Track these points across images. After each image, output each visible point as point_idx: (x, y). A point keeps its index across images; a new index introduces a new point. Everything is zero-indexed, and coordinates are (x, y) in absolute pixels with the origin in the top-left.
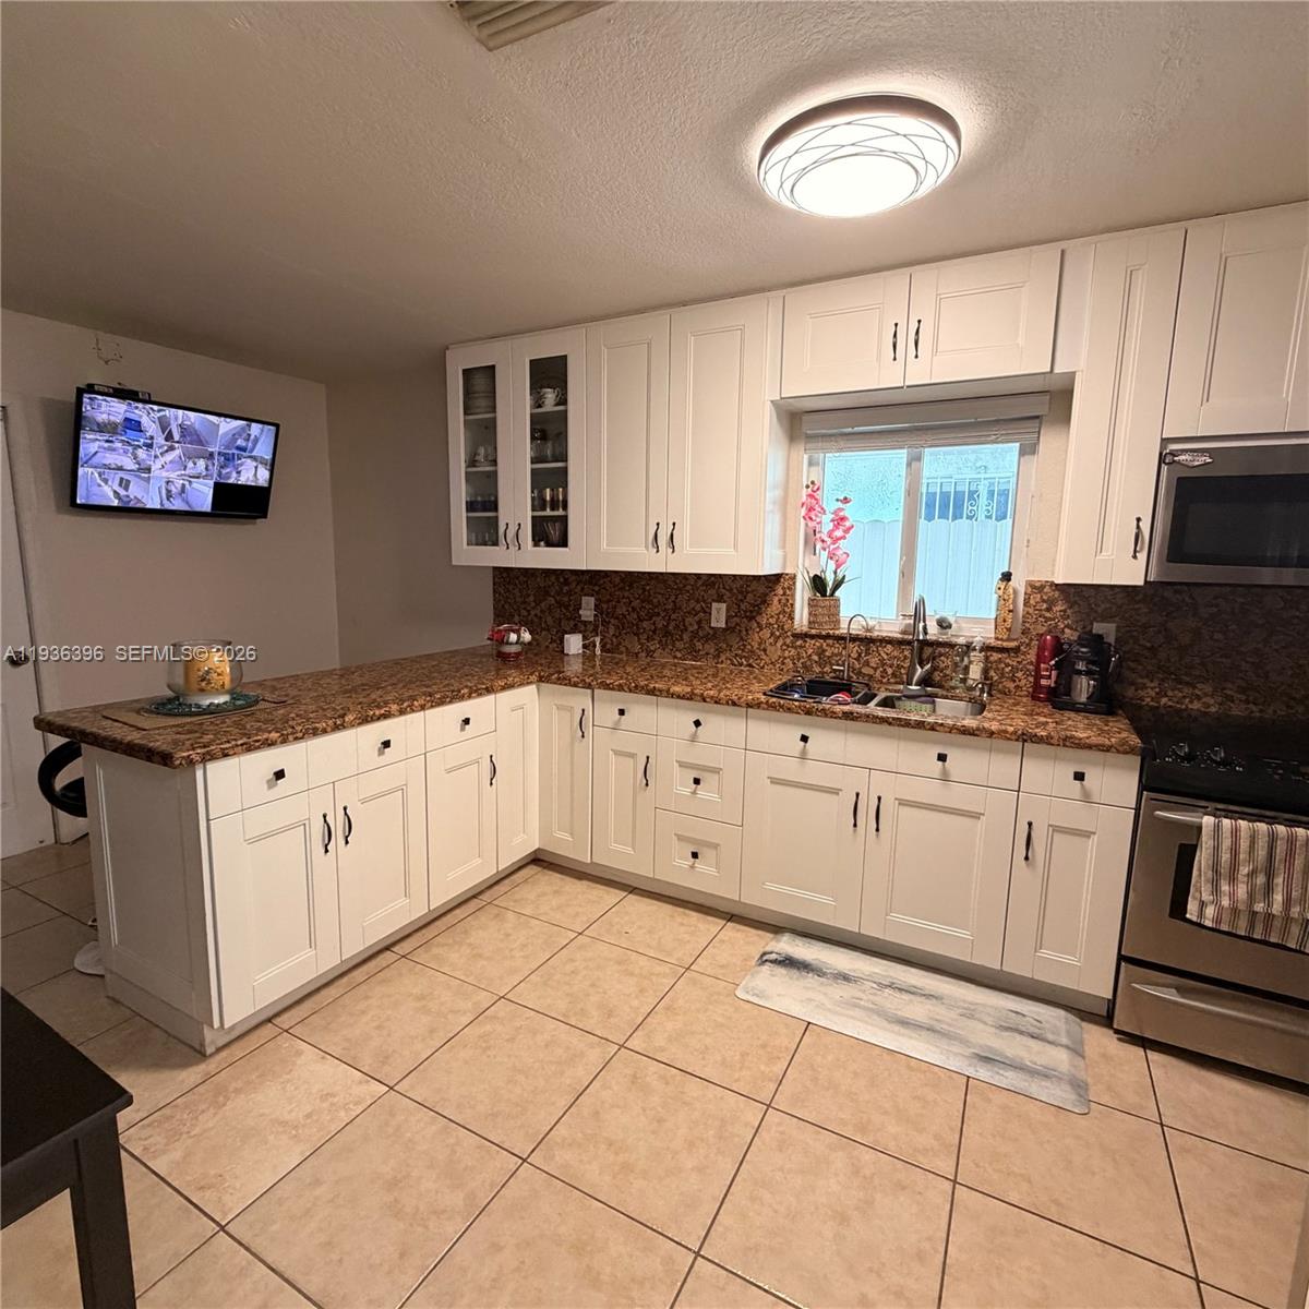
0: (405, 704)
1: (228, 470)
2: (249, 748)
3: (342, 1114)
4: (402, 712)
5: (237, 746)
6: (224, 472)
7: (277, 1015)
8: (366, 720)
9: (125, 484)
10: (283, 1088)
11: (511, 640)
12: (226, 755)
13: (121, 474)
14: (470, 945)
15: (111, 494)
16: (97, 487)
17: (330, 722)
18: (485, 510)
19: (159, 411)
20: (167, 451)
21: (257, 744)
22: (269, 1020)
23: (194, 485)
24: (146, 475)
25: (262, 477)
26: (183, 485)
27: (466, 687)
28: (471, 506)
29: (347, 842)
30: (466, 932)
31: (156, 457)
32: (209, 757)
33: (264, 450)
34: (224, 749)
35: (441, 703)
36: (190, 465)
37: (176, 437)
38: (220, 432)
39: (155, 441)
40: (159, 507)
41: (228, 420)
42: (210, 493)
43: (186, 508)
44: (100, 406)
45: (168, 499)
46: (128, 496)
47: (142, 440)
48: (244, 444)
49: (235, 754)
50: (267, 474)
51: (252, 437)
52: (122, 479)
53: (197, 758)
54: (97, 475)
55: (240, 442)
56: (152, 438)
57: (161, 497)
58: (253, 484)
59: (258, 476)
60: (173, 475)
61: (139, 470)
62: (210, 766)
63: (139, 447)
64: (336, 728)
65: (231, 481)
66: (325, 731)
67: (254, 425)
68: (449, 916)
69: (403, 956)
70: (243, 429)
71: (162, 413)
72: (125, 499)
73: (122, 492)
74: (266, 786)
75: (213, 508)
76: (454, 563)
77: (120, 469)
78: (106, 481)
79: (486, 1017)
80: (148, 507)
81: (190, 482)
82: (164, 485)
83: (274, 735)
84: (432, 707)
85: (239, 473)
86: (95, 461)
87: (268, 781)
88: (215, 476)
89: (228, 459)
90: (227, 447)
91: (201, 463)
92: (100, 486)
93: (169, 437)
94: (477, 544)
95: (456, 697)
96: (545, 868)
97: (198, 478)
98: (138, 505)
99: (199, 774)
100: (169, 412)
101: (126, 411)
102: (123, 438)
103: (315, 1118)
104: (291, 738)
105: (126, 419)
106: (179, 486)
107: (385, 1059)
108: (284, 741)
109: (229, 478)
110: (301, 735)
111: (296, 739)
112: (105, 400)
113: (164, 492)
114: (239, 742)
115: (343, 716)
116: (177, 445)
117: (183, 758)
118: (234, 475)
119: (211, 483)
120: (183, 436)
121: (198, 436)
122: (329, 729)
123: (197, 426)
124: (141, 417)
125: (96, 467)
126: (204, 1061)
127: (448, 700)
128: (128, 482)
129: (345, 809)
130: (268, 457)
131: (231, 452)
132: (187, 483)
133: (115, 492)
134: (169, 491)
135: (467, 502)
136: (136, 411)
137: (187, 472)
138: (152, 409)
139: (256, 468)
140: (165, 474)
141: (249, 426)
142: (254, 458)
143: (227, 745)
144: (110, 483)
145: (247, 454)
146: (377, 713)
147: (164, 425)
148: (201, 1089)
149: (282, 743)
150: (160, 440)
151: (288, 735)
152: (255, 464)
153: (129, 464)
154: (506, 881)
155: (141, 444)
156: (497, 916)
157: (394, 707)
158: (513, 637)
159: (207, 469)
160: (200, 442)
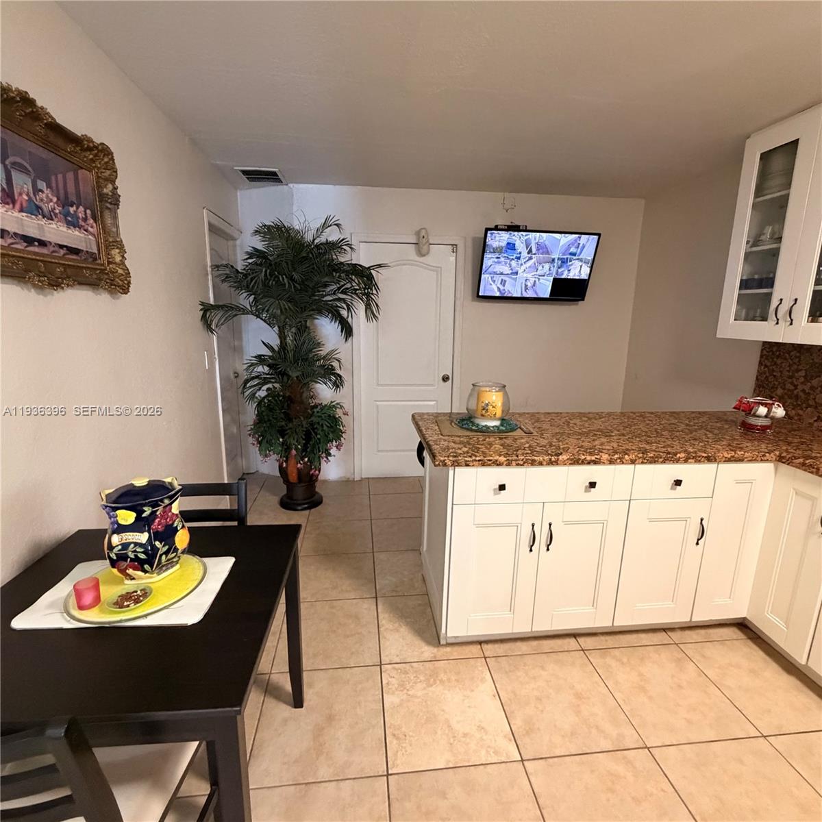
0: (616, 456)
1: (563, 269)
2: (483, 464)
3: (483, 752)
4: (611, 462)
5: (475, 460)
6: (560, 270)
7: (487, 642)
8: (576, 462)
9: (503, 283)
10: (464, 700)
11: (758, 413)
12: (467, 465)
13: (502, 277)
14: (640, 675)
15: (496, 289)
16: (490, 287)
17: (546, 458)
18: (761, 287)
19: (526, 235)
20: (528, 260)
21: (490, 462)
22: (480, 643)
23: (541, 281)
24: (515, 277)
25: (584, 273)
26: (535, 281)
27: (685, 451)
28: (744, 284)
29: (548, 550)
30: (642, 659)
31: (522, 265)
32: (456, 464)
33: (588, 254)
34: (467, 461)
35: (653, 461)
36: (540, 268)
37: (534, 251)
38: (561, 245)
39: (522, 255)
40: (519, 295)
41: (567, 235)
42: (549, 285)
43: (535, 296)
44: (495, 237)
45: (525, 291)
46: (504, 290)
47: (515, 255)
48: (575, 251)
49: (473, 466)
50: (588, 270)
51: (581, 245)
52: (502, 280)
53: (448, 463)
54: (490, 278)
55: (573, 250)
56: (520, 253)
57: (522, 289)
58: (578, 278)
59: (582, 272)
60: (529, 276)
61: (512, 273)
62: (457, 469)
63: (513, 259)
64: (550, 463)
65: (563, 277)
66: (541, 464)
67: (583, 237)
68: (634, 636)
69: (583, 650)
70: (576, 241)
71: (528, 237)
72: (503, 292)
73: (502, 288)
74: (492, 492)
75: (550, 296)
76: (718, 336)
77: (502, 274)
78: (494, 281)
79: (625, 758)
80: (514, 296)
81: (539, 279)
82: (524, 281)
83: (502, 459)
84: (642, 463)
85: (569, 270)
86: (490, 270)
87: (495, 490)
88: (554, 273)
89: (564, 262)
90: (564, 254)
91: (547, 266)
92: (491, 284)
93: (530, 252)
94: (746, 319)
95: (670, 458)
96: (750, 638)
97: (544, 276)
98: (510, 295)
99: (451, 472)
100: (531, 235)
101: (508, 238)
102: (505, 255)
103: (468, 740)
104: (514, 463)
105: (508, 244)
106: (532, 282)
107: (529, 731)
108: (509, 465)
109: (562, 274)
110: (522, 463)
111: (518, 465)
112: (499, 234)
113: (524, 286)
114: (478, 459)
115: (558, 455)
116: (533, 256)
117: (441, 461)
118: (566, 272)
119: (552, 279)
120: (538, 250)
121: (547, 248)
122: (545, 463)
123: (547, 243)
124: (515, 241)
125: (490, 274)
126: (438, 647)
127: (661, 460)
128: (505, 281)
129: (550, 525)
130: (591, 258)
131: (565, 257)
132: (537, 280)
133: (498, 288)
134: (526, 286)
135: (741, 280)
136: (513, 237)
137: (538, 273)
138: (522, 235)
139: (581, 266)
140: (525, 275)
141: (580, 238)
142: (580, 260)
143: (469, 459)
144: (496, 282)
145: (576, 257)
146: (589, 458)
147: (528, 244)
148: (427, 664)
149: (506, 465)
150: (525, 254)
151: (512, 460)
152: (580, 264)
153: (507, 270)
154: (702, 632)
155: (514, 257)
156: (679, 660)
157: (605, 457)
158: (762, 410)
159: (550, 270)
160: (548, 253)
